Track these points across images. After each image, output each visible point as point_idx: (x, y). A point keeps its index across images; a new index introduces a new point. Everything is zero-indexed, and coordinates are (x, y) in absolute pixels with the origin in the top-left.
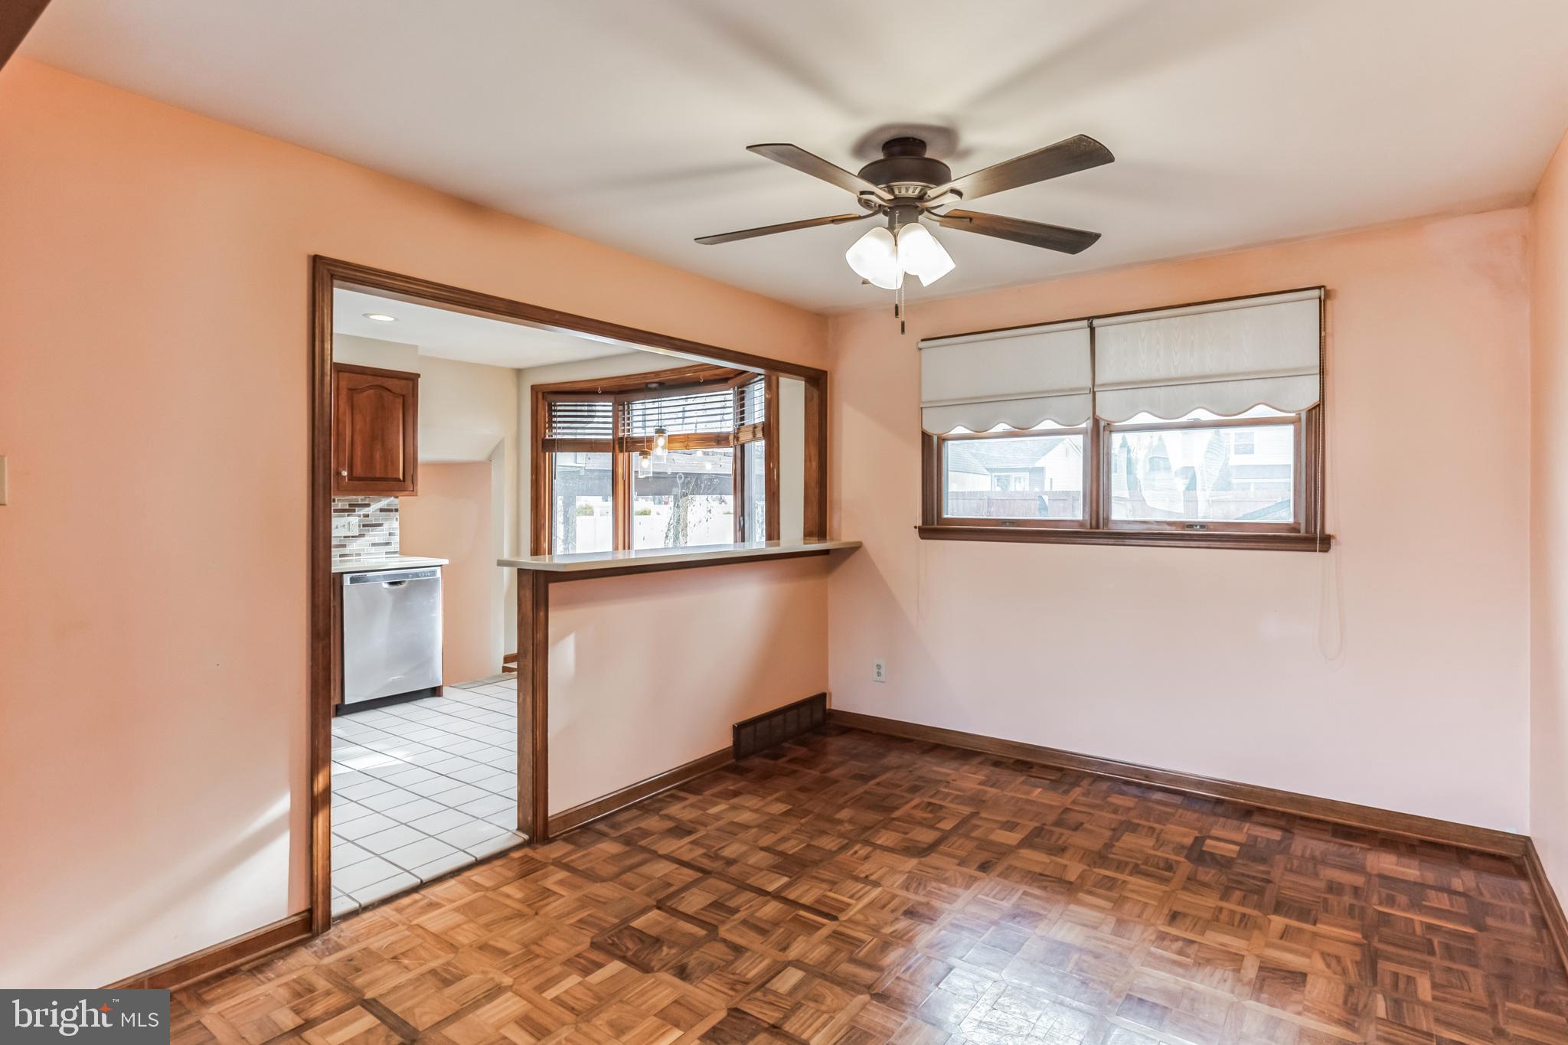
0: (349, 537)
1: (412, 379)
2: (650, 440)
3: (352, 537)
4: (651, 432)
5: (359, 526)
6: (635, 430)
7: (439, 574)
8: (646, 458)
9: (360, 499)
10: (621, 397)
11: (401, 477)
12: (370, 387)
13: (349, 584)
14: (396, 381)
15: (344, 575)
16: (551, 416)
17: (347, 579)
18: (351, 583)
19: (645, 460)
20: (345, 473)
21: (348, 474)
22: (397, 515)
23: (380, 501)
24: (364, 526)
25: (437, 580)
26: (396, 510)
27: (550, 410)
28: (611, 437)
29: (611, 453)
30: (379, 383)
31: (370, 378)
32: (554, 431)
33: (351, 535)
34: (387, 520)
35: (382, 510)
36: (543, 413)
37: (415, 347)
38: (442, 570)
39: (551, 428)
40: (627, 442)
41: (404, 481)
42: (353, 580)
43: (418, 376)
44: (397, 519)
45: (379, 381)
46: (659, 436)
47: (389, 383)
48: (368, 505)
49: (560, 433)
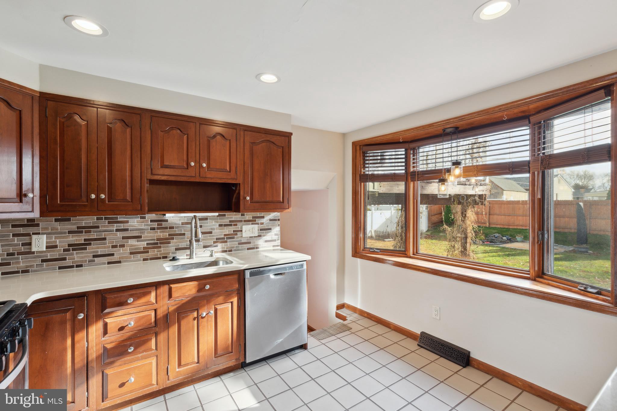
0: (252, 237)
1: (288, 136)
2: (448, 171)
3: (254, 237)
4: (448, 165)
5: (258, 230)
6: (421, 166)
7: (305, 267)
8: (444, 184)
9: (258, 214)
10: (412, 145)
11: (281, 200)
12: (263, 142)
13: (249, 277)
14: (278, 137)
15: (246, 271)
16: (364, 160)
17: (247, 273)
18: (250, 276)
19: (443, 186)
20: (248, 198)
21: (250, 198)
22: (279, 222)
23: (270, 214)
24: (261, 230)
25: (303, 271)
26: (279, 220)
27: (364, 156)
28: (404, 171)
29: (404, 183)
30: (268, 139)
31: (263, 135)
32: (367, 169)
33: (253, 236)
34: (273, 226)
35: (271, 220)
36: (360, 159)
37: (289, 116)
38: (307, 263)
39: (364, 167)
40: (418, 174)
41: (283, 202)
42: (252, 274)
43: (291, 134)
44: (279, 225)
45: (269, 137)
46: (456, 167)
47: (274, 139)
48: (263, 217)
49: (371, 170)
